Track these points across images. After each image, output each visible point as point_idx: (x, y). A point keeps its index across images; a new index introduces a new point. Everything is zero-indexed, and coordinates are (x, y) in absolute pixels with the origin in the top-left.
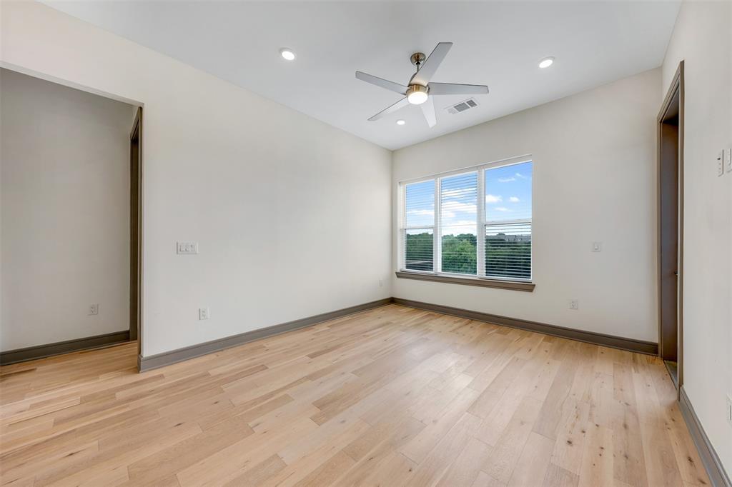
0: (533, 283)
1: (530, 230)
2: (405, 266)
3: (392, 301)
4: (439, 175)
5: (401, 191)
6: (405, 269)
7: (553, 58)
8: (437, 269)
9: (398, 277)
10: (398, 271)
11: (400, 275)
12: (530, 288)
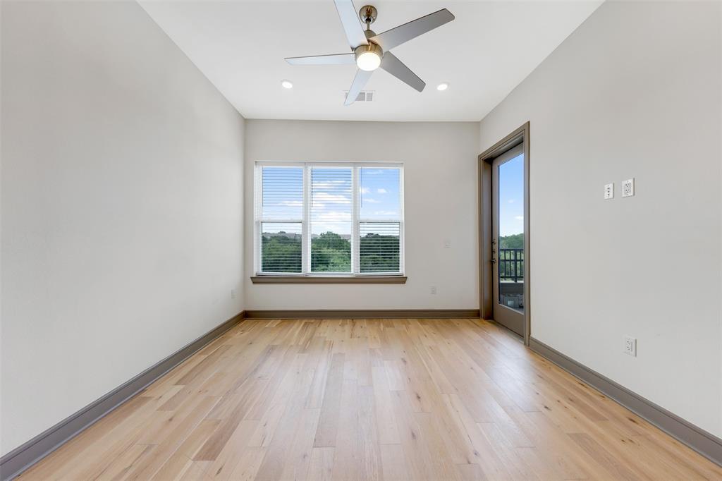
0: (404, 276)
1: (398, 229)
2: (261, 268)
3: (246, 315)
4: (310, 163)
5: (257, 172)
6: (261, 272)
7: (448, 84)
8: (307, 269)
9: (254, 283)
10: (254, 276)
11: (257, 280)
12: (402, 280)
